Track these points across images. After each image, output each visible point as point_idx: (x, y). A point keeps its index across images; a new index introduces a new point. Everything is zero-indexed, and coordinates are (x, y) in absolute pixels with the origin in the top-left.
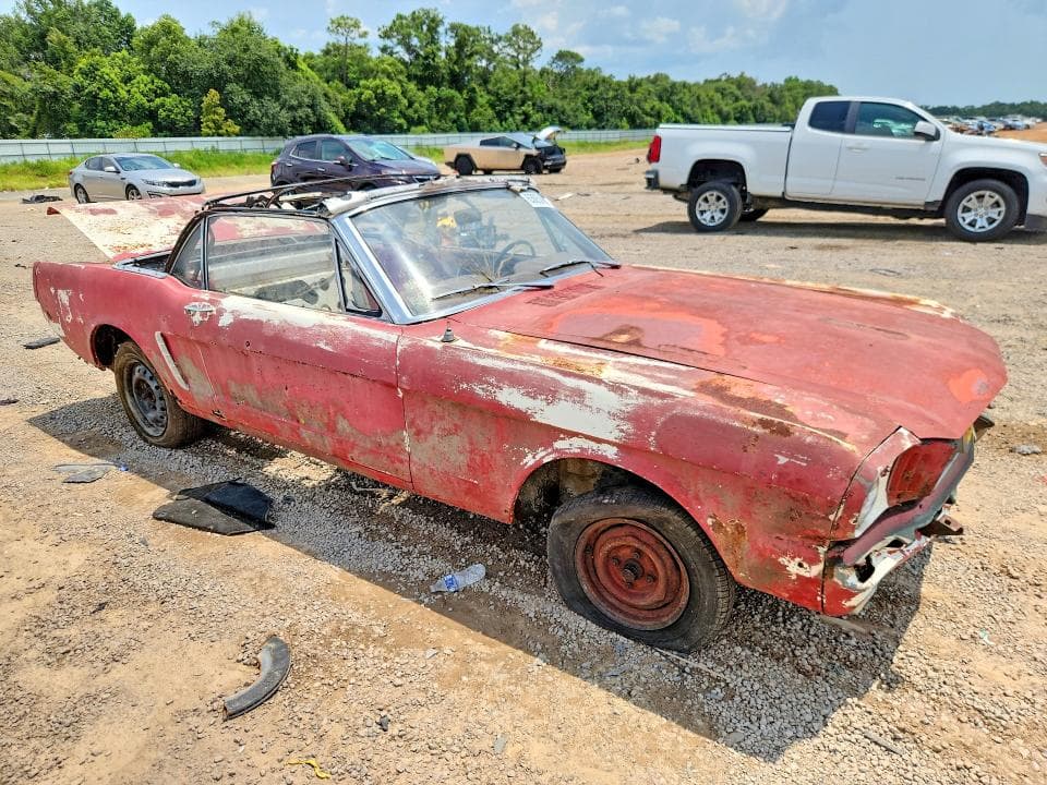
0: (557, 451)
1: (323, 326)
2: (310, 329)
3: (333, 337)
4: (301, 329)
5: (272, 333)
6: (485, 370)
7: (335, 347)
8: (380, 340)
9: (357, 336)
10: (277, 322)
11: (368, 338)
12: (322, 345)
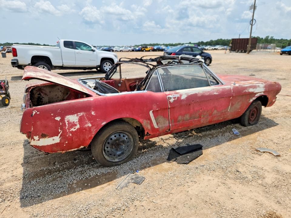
0: (256, 97)
1: (213, 89)
2: (211, 91)
3: (217, 91)
4: (209, 92)
5: (200, 95)
6: (247, 87)
7: (218, 93)
8: (227, 88)
9: (223, 89)
10: (201, 92)
11: (225, 88)
12: (215, 93)
